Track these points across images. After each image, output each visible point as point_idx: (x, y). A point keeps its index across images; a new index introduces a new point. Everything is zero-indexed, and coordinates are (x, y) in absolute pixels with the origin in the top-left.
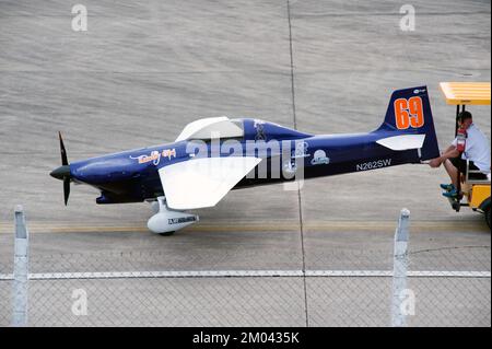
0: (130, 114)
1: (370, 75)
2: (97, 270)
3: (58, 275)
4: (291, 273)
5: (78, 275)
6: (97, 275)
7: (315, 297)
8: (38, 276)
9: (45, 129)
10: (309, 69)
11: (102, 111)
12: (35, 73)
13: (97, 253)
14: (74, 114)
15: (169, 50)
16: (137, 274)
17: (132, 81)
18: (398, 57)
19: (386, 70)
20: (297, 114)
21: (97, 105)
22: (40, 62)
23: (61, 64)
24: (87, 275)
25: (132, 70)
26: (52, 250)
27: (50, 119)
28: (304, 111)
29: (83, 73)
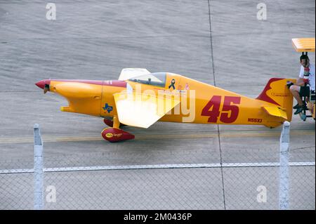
0: (106, 65)
1: (263, 36)
2: (88, 166)
3: (62, 169)
4: (213, 165)
5: (75, 168)
6: (88, 168)
7: (229, 180)
8: (50, 169)
10: (222, 32)
11: (88, 63)
12: (44, 39)
13: (88, 154)
14: (70, 66)
15: (131, 23)
16: (113, 167)
17: (107, 43)
18: (281, 23)
19: (272, 32)
21: (85, 59)
22: (48, 32)
23: (62, 33)
24: (81, 168)
25: (106, 36)
26: (58, 153)
27: (55, 69)
28: (220, 60)
29: (76, 39)
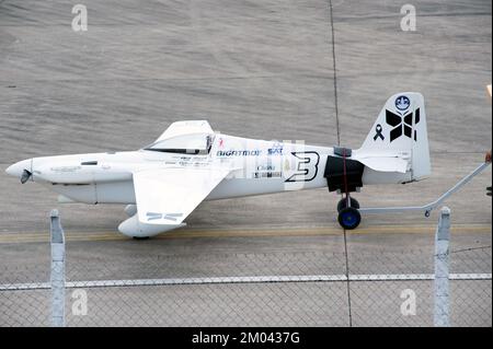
1: (416, 76)
2: (138, 278)
4: (335, 278)
7: (359, 302)
9: (85, 137)
10: (352, 72)
11: (143, 119)
12: (74, 82)
14: (114, 122)
15: (209, 56)
16: (177, 281)
17: (172, 87)
18: (445, 58)
19: (431, 72)
20: (341, 118)
22: (80, 71)
23: (101, 72)
25: (172, 76)
26: (92, 258)
27: (89, 128)
28: (348, 115)
29: (123, 81)
